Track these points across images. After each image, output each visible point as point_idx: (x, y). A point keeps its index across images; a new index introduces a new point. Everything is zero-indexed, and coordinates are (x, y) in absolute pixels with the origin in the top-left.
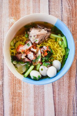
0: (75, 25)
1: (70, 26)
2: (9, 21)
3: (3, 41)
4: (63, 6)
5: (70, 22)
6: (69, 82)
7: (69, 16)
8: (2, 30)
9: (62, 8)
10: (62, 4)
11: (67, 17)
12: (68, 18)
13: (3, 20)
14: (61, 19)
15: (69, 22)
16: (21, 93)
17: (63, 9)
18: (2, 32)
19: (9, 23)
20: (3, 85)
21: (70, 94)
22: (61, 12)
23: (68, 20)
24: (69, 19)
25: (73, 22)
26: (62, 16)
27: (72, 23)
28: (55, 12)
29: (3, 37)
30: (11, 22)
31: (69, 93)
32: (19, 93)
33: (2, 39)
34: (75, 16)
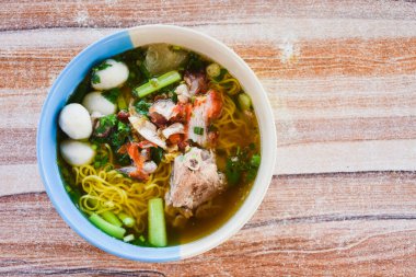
0: (281, 266)
1: (275, 249)
2: (285, 40)
3: (220, 22)
4: (345, 222)
5: (291, 249)
6: (82, 247)
7: (311, 244)
8: (255, 20)
9: (338, 220)
10: (353, 218)
11: (308, 235)
12: (304, 241)
13: (288, 20)
14: (300, 215)
15: (291, 246)
16: (47, 86)
17: (334, 224)
18: (248, 20)
19: (280, 42)
20: (75, 26)
21: (41, 251)
22: (325, 216)
23: (295, 241)
24: (301, 245)
25: (290, 259)
26: (310, 218)
27: (286, 254)
28: (323, 194)
29: (231, 21)
30: (281, 47)
31: (45, 245)
32: (47, 79)
33: (224, 19)
34: (311, 267)
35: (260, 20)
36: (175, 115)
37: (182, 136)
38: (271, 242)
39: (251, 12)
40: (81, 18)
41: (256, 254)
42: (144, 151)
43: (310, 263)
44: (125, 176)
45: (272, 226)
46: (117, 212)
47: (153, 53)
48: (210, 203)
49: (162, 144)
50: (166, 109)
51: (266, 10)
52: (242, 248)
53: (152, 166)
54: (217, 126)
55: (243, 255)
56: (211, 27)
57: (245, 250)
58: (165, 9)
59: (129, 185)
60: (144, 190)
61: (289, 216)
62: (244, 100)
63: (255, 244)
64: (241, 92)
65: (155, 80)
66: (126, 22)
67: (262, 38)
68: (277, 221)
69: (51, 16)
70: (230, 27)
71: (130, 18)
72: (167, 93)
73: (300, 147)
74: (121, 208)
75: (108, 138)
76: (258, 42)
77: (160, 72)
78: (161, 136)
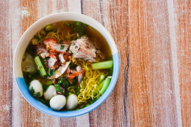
0: (121, 16)
1: (114, 19)
2: (19, 14)
3: (10, 43)
5: (114, 12)
6: (114, 103)
7: (111, 3)
8: (10, 28)
11: (108, 4)
12: (110, 6)
13: (10, 12)
14: (99, 8)
15: (112, 12)
16: (40, 123)
18: (10, 30)
19: (20, 16)
20: (11, 111)
21: (116, 121)
23: (110, 10)
24: (112, 8)
25: (118, 12)
26: (100, 4)
27: (116, 14)
29: (10, 38)
30: (23, 15)
31: (114, 120)
32: (37, 123)
33: (9, 41)
34: (121, 4)
35: (10, 25)
36: (55, 57)
37: (64, 54)
38: (111, 21)
39: (5, 29)
40: (7, 108)
41: (116, 27)
42: (71, 71)
43: (119, 4)
44: (82, 79)
45: (104, 20)
46: (99, 83)
47: (26, 69)
48: (94, 43)
49: (68, 63)
50: (52, 61)
51: (5, 22)
52: (114, 33)
53: (78, 68)
54: (60, 40)
55: (117, 33)
56: (13, 47)
57: (115, 31)
58: (4, 69)
59: (86, 78)
60: (89, 71)
61: (100, 12)
62: (48, 28)
63: (112, 27)
64: (44, 29)
65: (38, 67)
66: (9, 87)
67: (18, 24)
68: (102, 18)
69: (6, 122)
70: (13, 39)
71: (8, 85)
72: (45, 62)
73: (69, 8)
74: (97, 81)
75: (65, 88)
76: (20, 26)
77: (35, 65)
78: (65, 64)
